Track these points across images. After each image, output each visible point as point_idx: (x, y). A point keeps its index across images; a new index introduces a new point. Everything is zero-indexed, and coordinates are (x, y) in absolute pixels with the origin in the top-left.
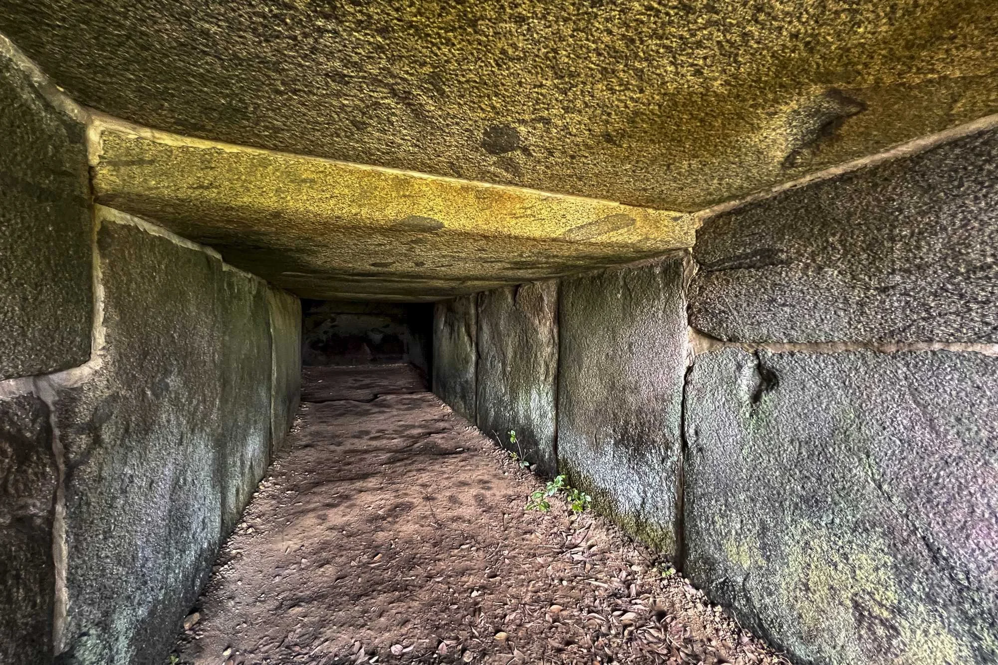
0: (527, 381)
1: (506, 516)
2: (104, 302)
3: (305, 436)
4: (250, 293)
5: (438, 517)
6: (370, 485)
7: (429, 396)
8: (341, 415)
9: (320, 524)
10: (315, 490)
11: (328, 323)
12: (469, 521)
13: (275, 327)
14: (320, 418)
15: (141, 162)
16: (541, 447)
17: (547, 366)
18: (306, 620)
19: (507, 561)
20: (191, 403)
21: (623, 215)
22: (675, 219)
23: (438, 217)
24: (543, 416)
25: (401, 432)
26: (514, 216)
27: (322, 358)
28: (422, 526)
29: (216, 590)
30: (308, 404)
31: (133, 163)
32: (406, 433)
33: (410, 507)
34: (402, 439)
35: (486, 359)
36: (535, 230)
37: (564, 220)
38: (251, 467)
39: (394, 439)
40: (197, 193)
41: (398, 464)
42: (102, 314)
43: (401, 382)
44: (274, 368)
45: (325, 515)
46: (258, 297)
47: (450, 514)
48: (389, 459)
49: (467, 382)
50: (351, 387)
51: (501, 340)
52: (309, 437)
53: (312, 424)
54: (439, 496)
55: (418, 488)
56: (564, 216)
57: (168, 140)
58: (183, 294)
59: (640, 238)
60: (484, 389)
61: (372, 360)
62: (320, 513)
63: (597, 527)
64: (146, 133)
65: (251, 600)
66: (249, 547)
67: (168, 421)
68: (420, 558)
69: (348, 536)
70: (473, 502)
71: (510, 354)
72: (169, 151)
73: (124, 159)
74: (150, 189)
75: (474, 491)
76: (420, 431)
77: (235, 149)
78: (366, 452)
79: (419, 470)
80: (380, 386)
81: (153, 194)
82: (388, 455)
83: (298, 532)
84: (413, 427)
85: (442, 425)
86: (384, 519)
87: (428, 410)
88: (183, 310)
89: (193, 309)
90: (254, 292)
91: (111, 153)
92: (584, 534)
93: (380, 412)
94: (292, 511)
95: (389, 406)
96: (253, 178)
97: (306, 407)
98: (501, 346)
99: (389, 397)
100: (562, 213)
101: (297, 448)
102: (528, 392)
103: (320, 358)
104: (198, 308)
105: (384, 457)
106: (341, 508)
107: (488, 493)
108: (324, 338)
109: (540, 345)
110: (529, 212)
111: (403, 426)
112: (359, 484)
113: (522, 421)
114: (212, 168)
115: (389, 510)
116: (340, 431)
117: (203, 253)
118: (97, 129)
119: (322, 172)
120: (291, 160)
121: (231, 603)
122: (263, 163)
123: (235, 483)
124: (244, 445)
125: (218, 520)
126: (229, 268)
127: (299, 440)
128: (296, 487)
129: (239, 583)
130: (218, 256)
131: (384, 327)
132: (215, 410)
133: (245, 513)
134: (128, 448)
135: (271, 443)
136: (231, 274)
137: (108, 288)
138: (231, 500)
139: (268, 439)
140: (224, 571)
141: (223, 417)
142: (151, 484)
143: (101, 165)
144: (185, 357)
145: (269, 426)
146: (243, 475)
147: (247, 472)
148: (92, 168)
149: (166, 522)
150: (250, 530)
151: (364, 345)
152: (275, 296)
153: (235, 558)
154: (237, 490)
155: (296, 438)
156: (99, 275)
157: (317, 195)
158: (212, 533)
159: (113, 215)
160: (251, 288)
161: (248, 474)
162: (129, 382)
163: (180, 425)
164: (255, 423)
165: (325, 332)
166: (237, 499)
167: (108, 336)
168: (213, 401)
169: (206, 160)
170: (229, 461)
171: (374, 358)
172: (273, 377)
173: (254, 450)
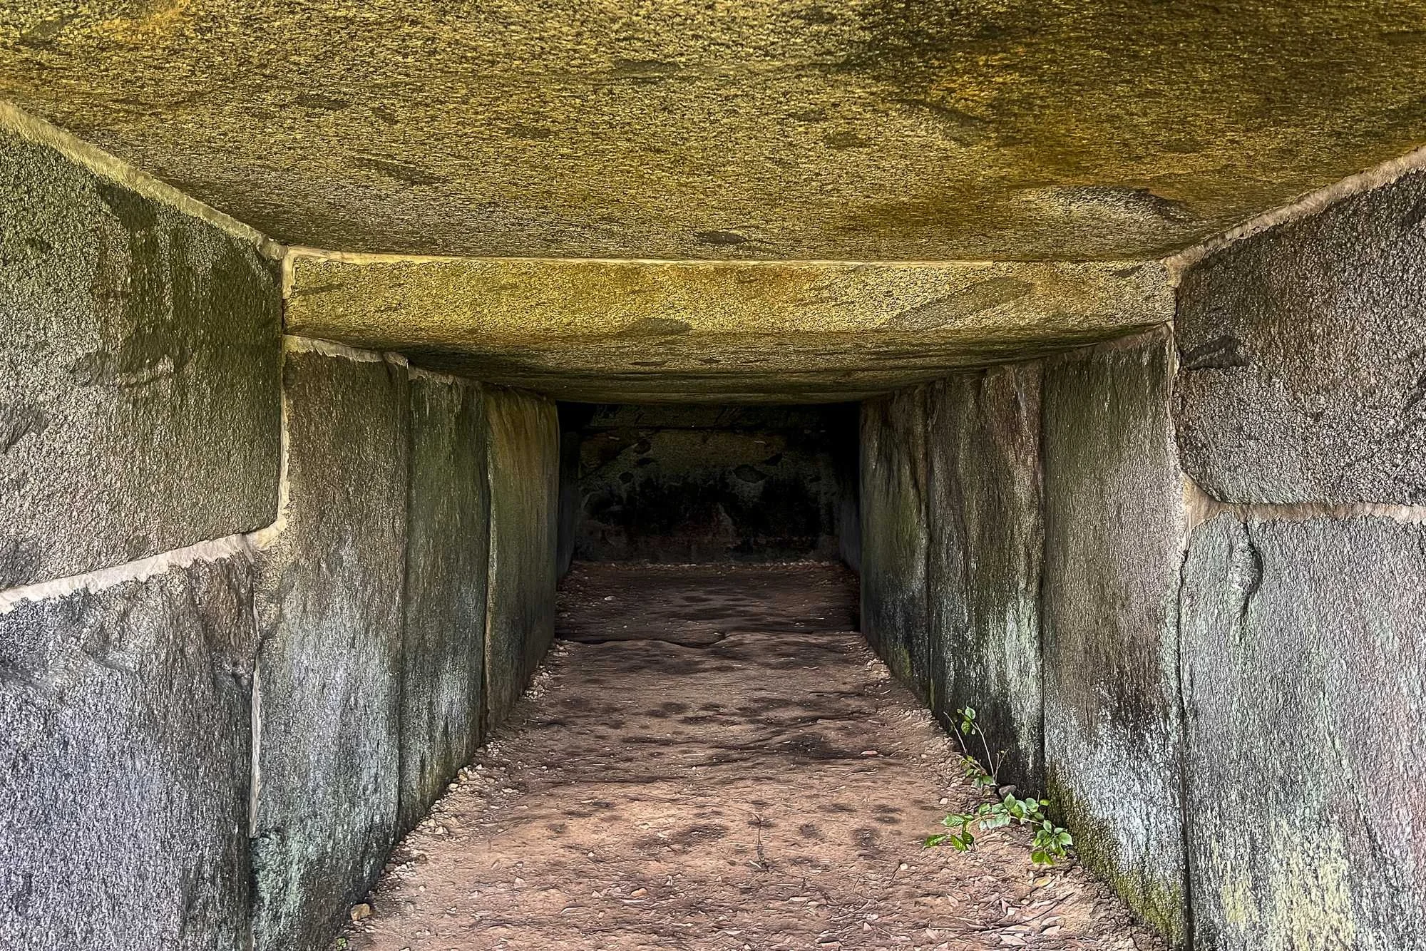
0: (1000, 590)
1: (904, 867)
2: (288, 452)
3: (552, 705)
4: (450, 411)
5: (768, 855)
6: (655, 792)
7: (850, 640)
8: (634, 669)
9: (552, 838)
10: (554, 791)
11: (631, 455)
12: (826, 868)
13: (496, 468)
14: (588, 673)
15: (330, 288)
16: (1022, 744)
17: (1028, 555)
18: (510, 943)
19: (866, 927)
20: (365, 590)
21: (1006, 279)
22: (1123, 274)
23: (682, 316)
24: (1023, 672)
25: (755, 712)
26: (800, 303)
27: (619, 542)
28: (733, 864)
29: (391, 890)
30: (569, 645)
31: (322, 289)
32: (764, 715)
33: (720, 832)
34: (752, 727)
35: (940, 543)
36: (837, 320)
37: (888, 300)
38: (446, 732)
39: (733, 723)
40: (384, 316)
41: (724, 767)
42: (287, 464)
43: (800, 606)
44: (493, 553)
45: (562, 826)
46: (464, 419)
47: (792, 853)
48: (711, 758)
49: (912, 599)
50: (675, 615)
51: (961, 499)
52: (560, 708)
53: (570, 683)
54: (782, 824)
55: (746, 807)
56: (889, 294)
57: (357, 259)
58: (360, 430)
59: (1043, 315)
60: (939, 616)
61: (736, 549)
62: (555, 822)
63: (1081, 900)
64: (336, 256)
65: (437, 911)
66: (437, 852)
67: (342, 609)
68: (712, 904)
69: (596, 861)
70: (849, 841)
71: (974, 532)
72: (357, 269)
73: (313, 286)
74: (338, 317)
75: (856, 823)
76: (797, 712)
77: (425, 260)
78: (666, 743)
79: (758, 779)
80: (745, 613)
81: (340, 323)
82: (711, 752)
83: (514, 844)
84: (785, 704)
85: (854, 704)
86: (665, 844)
87: (832, 671)
88: (359, 454)
89: (370, 450)
90: (457, 409)
91: (302, 282)
92: (1046, 908)
93: (719, 669)
94: (509, 817)
95: (743, 658)
96: (444, 292)
97: (563, 651)
98: (961, 509)
99: (749, 638)
100: (885, 289)
101: (534, 726)
102: (1001, 619)
103: (612, 541)
104: (376, 449)
105: (701, 753)
106: (593, 820)
107: (886, 829)
108: (623, 490)
109: (1016, 509)
110: (826, 294)
111: (762, 700)
112: (634, 790)
113: (994, 688)
114: (400, 285)
115: (680, 834)
116: (624, 700)
117: (385, 363)
118: (291, 259)
119: (526, 273)
120: (489, 262)
121: (410, 908)
122: (456, 272)
123: (419, 747)
124: (435, 686)
125: (394, 791)
126: (416, 374)
127: (539, 711)
128: (522, 787)
129: (422, 889)
130: (403, 362)
131: (767, 462)
132: (394, 609)
133: (433, 808)
134: (305, 630)
135: (484, 705)
136: (420, 384)
137: (291, 434)
138: (413, 773)
139: (478, 692)
140: (401, 872)
141: (405, 624)
142: (324, 686)
143: (293, 296)
144: (360, 521)
145: (480, 667)
146: (432, 739)
147: (438, 738)
148: (284, 301)
149: (336, 749)
150: (440, 831)
151: (718, 509)
152: (498, 406)
153: (416, 859)
154: (422, 761)
155: (534, 708)
156: (285, 419)
157: (519, 304)
158: (386, 805)
159: (295, 344)
160: (452, 401)
161: (441, 742)
162: (307, 549)
163: (352, 618)
164: (455, 652)
165: (626, 477)
166: (422, 777)
167: (291, 492)
168: (391, 596)
169: (395, 277)
170: (412, 703)
171: (743, 543)
172: (490, 572)
173: (452, 703)
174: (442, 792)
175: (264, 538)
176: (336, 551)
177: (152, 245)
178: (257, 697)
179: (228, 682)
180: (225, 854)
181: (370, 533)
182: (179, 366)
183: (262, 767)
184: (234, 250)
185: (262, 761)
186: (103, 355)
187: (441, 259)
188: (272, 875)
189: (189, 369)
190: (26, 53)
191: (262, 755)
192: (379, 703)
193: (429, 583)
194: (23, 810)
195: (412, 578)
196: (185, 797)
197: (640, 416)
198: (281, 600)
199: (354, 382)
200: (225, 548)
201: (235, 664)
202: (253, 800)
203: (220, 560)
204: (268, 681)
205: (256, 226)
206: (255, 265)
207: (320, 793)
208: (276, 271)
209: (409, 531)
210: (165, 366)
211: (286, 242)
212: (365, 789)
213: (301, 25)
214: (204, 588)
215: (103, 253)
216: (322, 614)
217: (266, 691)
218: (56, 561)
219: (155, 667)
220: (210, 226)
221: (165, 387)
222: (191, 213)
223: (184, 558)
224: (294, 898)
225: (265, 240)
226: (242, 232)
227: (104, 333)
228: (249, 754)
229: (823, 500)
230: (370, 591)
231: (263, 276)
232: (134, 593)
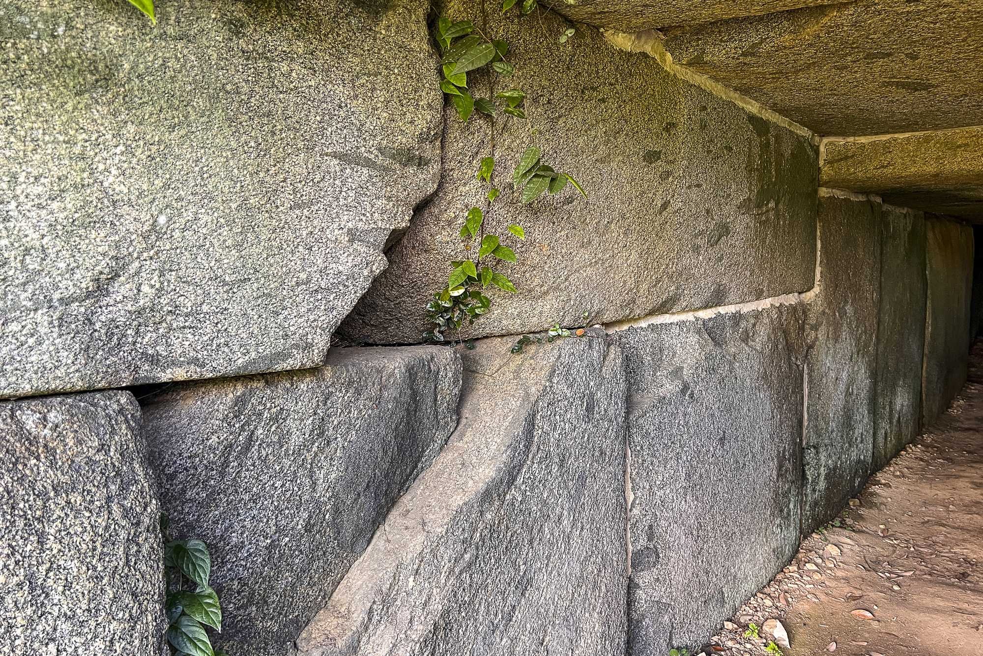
2: (820, 251)
3: (967, 419)
4: (905, 230)
9: (974, 489)
13: (931, 267)
15: (846, 158)
20: (858, 330)
29: (871, 496)
30: (978, 387)
31: (841, 159)
38: (899, 421)
40: (879, 171)
42: (819, 258)
44: (929, 320)
46: (913, 234)
52: (973, 421)
57: (863, 140)
58: (856, 240)
64: (851, 139)
65: (900, 512)
66: (897, 483)
67: (846, 339)
72: (863, 146)
73: (836, 158)
74: (851, 174)
77: (907, 135)
81: (851, 177)
83: (947, 488)
89: (861, 252)
90: (909, 229)
91: (830, 157)
94: (943, 473)
96: (919, 153)
97: (974, 390)
101: (956, 429)
104: (864, 251)
114: (890, 152)
117: (869, 201)
118: (824, 144)
119: (975, 136)
120: (949, 132)
121: (883, 507)
122: (927, 140)
123: (884, 425)
124: (894, 393)
125: (871, 446)
126: (886, 207)
127: (958, 421)
128: (951, 460)
129: (889, 499)
130: (879, 200)
132: (872, 344)
133: (892, 462)
134: (828, 347)
135: (921, 412)
136: (888, 213)
137: (822, 242)
138: (880, 440)
139: (918, 404)
140: (875, 489)
141: (877, 354)
142: (837, 379)
143: (824, 165)
144: (855, 292)
145: (919, 388)
146: (891, 423)
147: (895, 423)
148: (819, 168)
149: (843, 413)
150: (898, 473)
152: (933, 228)
153: (884, 485)
154: (886, 434)
155: (954, 419)
156: (818, 233)
157: (970, 155)
158: (867, 451)
159: (824, 192)
160: (906, 224)
161: (896, 426)
162: (830, 304)
163: (851, 345)
164: (905, 376)
166: (885, 443)
167: (821, 273)
168: (871, 336)
169: (886, 148)
170: (881, 400)
172: (926, 332)
173: (902, 405)
174: (897, 454)
175: (809, 296)
176: (843, 306)
177: (768, 144)
178: (806, 377)
179: (794, 367)
180: (794, 451)
181: (860, 299)
182: (777, 205)
183: (808, 413)
184: (800, 142)
185: (808, 410)
186: (749, 199)
187: (917, 133)
188: (812, 469)
189: (781, 206)
190: (742, 59)
191: (808, 408)
192: (864, 394)
193: (891, 333)
194: (723, 403)
195: (881, 328)
196: (779, 417)
198: (817, 330)
199: (853, 213)
200: (792, 299)
201: (797, 359)
202: (804, 430)
203: (791, 305)
204: (811, 370)
205: (810, 128)
206: (808, 149)
207: (834, 434)
208: (817, 152)
209: (881, 301)
210: (772, 205)
211: (823, 135)
212: (856, 439)
213: (882, 20)
214: (784, 318)
215: (750, 149)
216: (836, 340)
217: (809, 374)
218: (732, 297)
219: (767, 351)
220: (790, 131)
221: (771, 215)
222: (782, 125)
223: (776, 301)
224: (822, 485)
225: (813, 135)
226: (804, 132)
227: (750, 190)
228: (802, 404)
230: (860, 331)
231: (811, 154)
232: (757, 315)
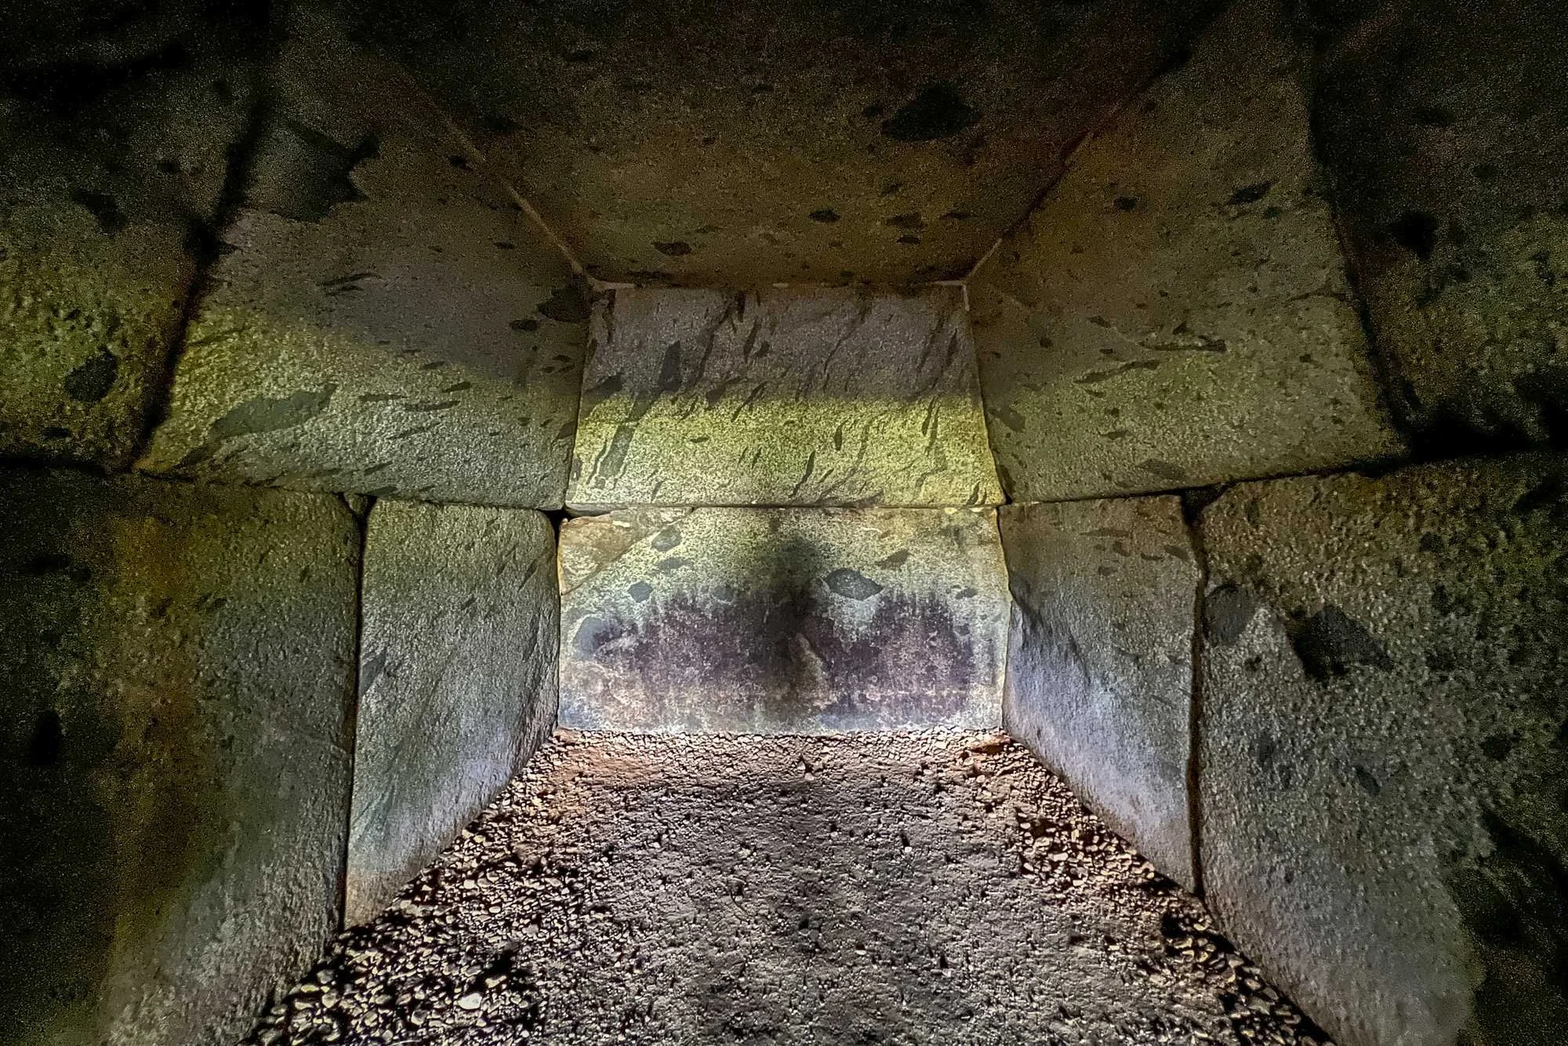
11: (647, 553)
27: (632, 699)
131: (883, 564)
151: (798, 644)
165: (641, 591)
171: (843, 699)
197: (659, 485)
229: (979, 628)
